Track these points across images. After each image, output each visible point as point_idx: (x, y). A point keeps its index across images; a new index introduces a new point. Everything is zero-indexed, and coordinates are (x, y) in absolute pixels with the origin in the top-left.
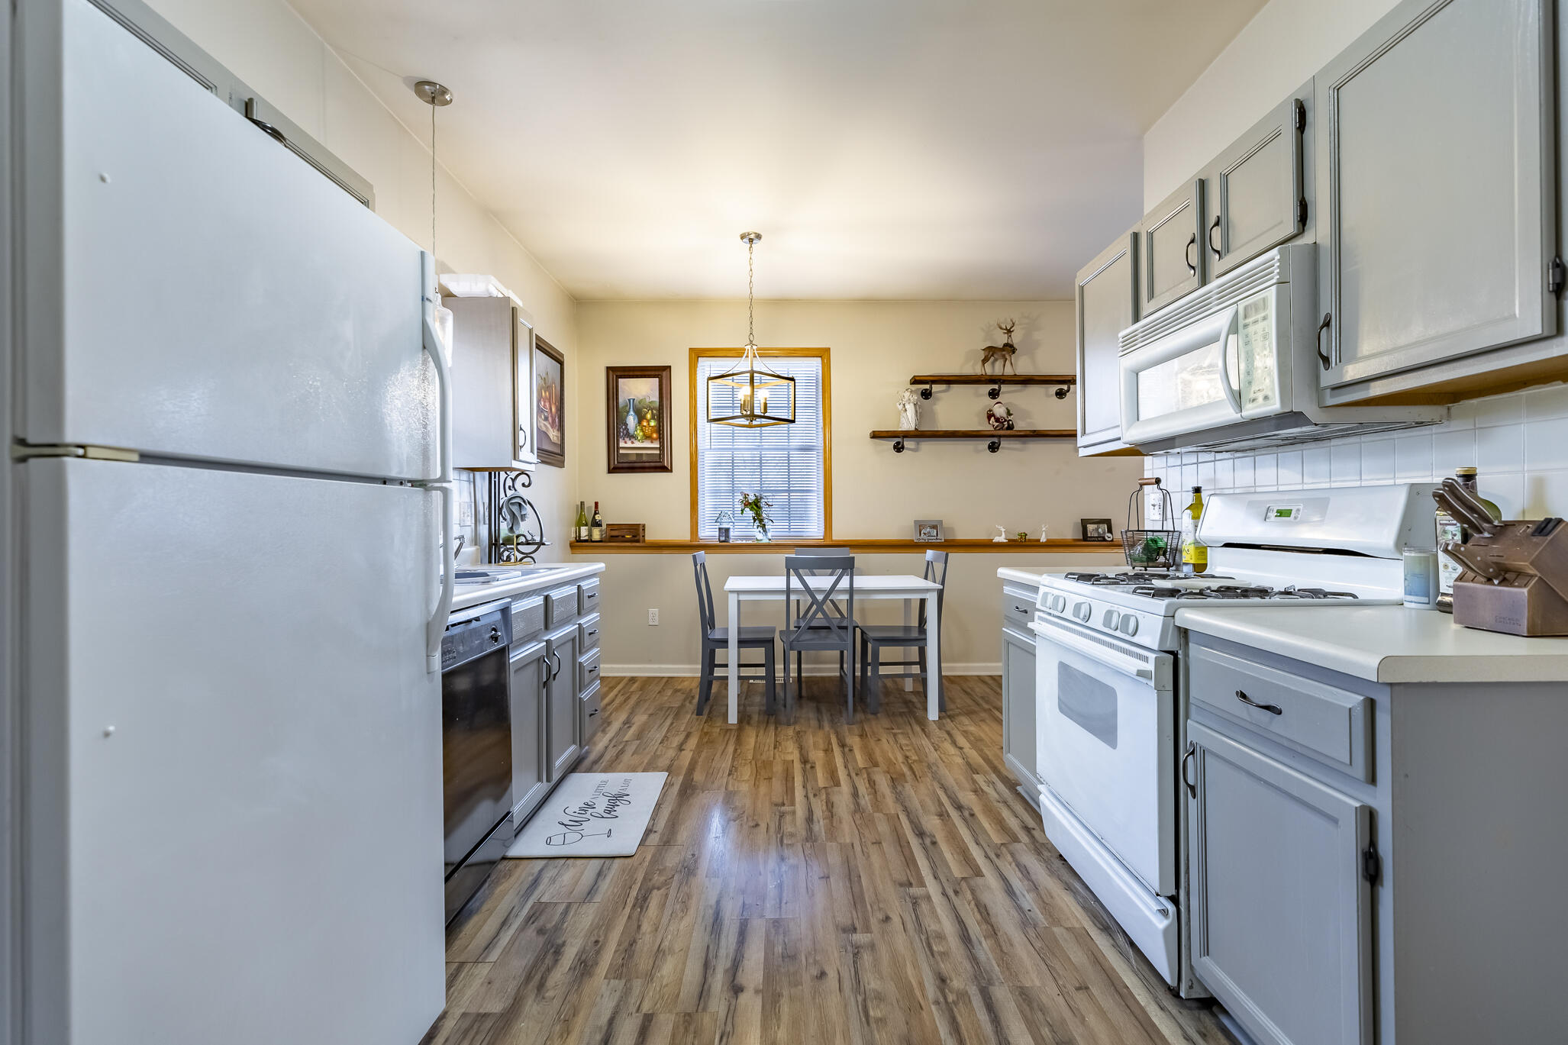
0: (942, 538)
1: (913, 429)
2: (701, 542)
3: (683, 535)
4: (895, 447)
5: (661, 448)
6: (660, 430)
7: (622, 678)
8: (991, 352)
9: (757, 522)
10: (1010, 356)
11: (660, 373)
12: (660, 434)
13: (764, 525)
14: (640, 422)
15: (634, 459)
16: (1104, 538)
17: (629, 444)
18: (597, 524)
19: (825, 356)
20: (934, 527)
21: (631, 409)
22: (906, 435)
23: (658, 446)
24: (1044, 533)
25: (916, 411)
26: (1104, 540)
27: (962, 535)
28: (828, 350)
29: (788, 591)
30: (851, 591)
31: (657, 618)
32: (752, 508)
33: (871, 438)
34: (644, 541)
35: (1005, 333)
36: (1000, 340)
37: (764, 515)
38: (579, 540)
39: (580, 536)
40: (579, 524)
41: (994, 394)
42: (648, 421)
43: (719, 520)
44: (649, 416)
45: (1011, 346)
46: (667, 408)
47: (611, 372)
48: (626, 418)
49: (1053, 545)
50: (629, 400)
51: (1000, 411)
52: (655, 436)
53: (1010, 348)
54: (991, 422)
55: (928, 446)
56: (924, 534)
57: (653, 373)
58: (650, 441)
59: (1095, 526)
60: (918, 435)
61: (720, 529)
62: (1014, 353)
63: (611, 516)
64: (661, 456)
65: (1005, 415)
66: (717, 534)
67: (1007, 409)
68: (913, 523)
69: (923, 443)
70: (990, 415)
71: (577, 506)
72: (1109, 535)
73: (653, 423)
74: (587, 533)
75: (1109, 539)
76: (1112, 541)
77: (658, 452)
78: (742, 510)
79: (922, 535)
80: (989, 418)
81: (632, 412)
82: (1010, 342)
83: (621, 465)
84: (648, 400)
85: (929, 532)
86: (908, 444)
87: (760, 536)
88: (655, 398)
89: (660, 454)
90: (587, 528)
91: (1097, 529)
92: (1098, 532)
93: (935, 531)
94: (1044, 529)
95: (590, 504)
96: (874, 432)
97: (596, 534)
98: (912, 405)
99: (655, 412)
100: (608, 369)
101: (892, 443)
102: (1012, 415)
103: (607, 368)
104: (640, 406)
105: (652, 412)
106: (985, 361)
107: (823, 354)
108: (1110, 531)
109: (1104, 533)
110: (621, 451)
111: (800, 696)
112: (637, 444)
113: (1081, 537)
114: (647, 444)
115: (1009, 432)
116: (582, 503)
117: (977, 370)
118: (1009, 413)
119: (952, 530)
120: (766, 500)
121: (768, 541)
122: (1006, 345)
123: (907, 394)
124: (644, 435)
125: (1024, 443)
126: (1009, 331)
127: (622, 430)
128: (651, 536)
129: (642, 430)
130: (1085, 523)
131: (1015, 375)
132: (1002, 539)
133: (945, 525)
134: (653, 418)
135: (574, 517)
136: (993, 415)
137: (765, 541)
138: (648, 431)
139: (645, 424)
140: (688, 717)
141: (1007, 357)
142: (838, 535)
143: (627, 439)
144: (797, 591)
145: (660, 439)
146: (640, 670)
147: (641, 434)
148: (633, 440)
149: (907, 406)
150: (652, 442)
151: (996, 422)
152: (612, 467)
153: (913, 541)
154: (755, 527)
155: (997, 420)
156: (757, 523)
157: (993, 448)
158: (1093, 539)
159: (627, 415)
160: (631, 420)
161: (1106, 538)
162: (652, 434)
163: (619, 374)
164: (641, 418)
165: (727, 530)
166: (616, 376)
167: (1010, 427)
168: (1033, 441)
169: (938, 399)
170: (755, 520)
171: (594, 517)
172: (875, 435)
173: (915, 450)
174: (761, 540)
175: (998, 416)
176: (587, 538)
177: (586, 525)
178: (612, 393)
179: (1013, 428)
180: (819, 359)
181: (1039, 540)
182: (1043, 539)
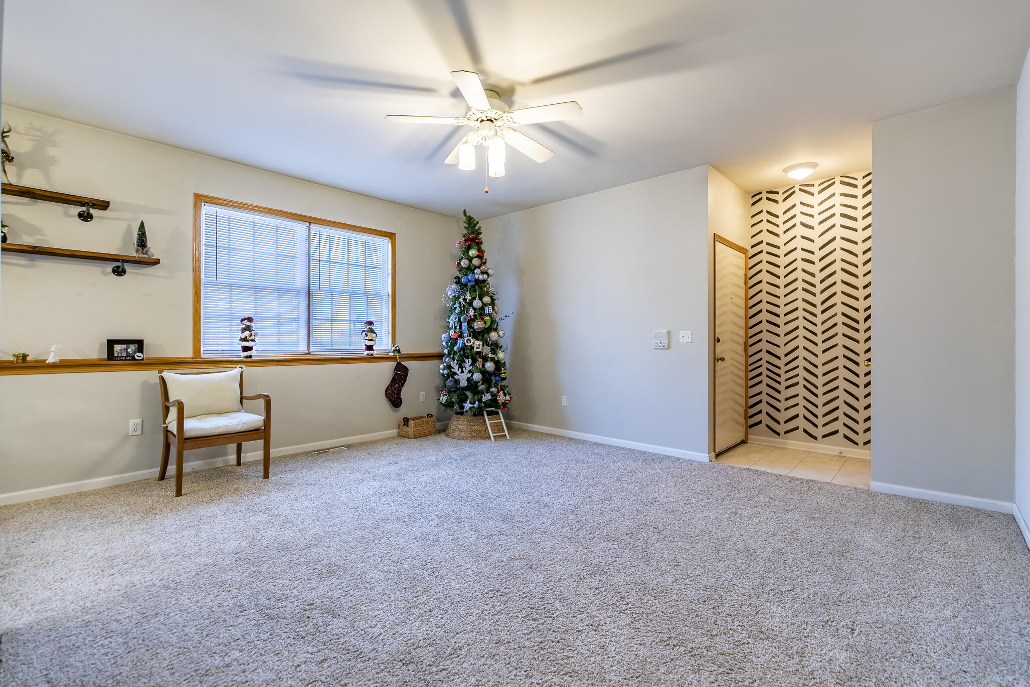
10: (6, 164)
16: (133, 357)
24: (52, 354)
26: (134, 359)
45: (6, 153)
59: (125, 346)
62: (10, 161)
72: (140, 354)
75: (140, 358)
76: (142, 359)
82: (5, 148)
91: (126, 349)
92: (127, 352)
94: (53, 349)
102: (6, 227)
108: (140, 350)
109: (135, 352)
113: (107, 357)
118: (3, 225)
125: (32, 260)
130: (111, 343)
131: (10, 184)
158: (119, 358)
161: (136, 357)
167: (4, 240)
168: (53, 259)
179: (6, 241)
181: (44, 361)
182: (51, 359)
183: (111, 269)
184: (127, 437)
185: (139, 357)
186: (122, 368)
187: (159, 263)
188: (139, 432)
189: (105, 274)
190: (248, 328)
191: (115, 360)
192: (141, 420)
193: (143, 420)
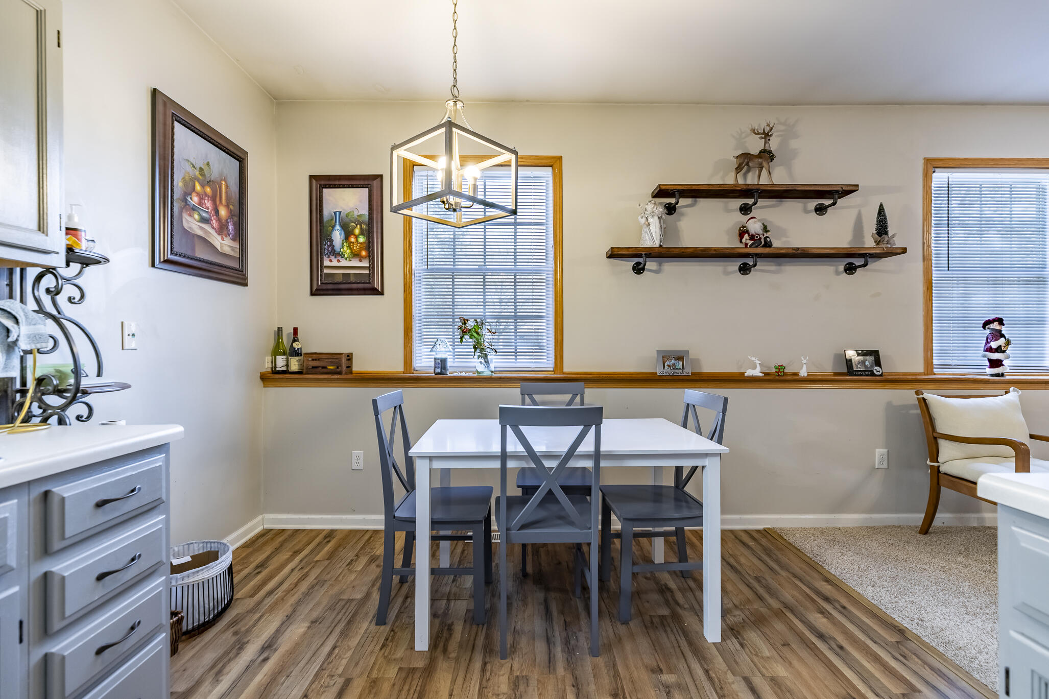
0: (688, 370)
1: (657, 245)
2: (416, 375)
3: (396, 366)
4: (634, 268)
5: (371, 268)
6: (369, 246)
7: (319, 532)
8: (745, 161)
9: (478, 351)
10: (768, 163)
11: (370, 183)
12: (369, 252)
13: (486, 355)
14: (347, 238)
15: (340, 279)
16: (872, 372)
17: (335, 263)
18: (296, 353)
19: (557, 166)
20: (680, 358)
21: (338, 223)
22: (650, 254)
23: (368, 265)
24: (805, 366)
25: (661, 226)
26: (873, 374)
27: (709, 366)
28: (560, 159)
29: (504, 456)
30: (597, 455)
31: (361, 461)
32: (472, 335)
33: (608, 257)
34: (351, 372)
35: (761, 138)
36: (755, 146)
37: (486, 344)
38: (275, 372)
39: (275, 367)
40: (276, 352)
41: (745, 209)
42: (357, 237)
43: (434, 349)
44: (357, 231)
45: (770, 152)
46: (377, 222)
47: (314, 181)
48: (331, 233)
49: (813, 380)
50: (335, 213)
51: (755, 227)
52: (364, 253)
53: (767, 155)
54: (744, 240)
55: (671, 267)
56: (669, 366)
57: (362, 182)
58: (358, 259)
59: (860, 357)
60: (664, 254)
61: (435, 359)
62: (772, 160)
63: (312, 343)
64: (371, 275)
65: (760, 231)
66: (432, 364)
67: (763, 224)
68: (655, 354)
69: (667, 264)
70: (743, 232)
71: (275, 331)
72: (878, 368)
73: (362, 239)
74: (284, 363)
75: (878, 373)
76: (881, 375)
77: (367, 272)
78: (461, 338)
79: (666, 367)
80: (741, 236)
81: (338, 227)
82: (767, 148)
83: (324, 287)
84: (356, 214)
85: (674, 365)
86: (651, 265)
87: (481, 368)
88: (365, 211)
89: (369, 274)
90: (284, 357)
91: (863, 361)
92: (865, 365)
93: (681, 363)
94: (805, 361)
95: (288, 331)
96: (612, 248)
97: (294, 365)
98: (656, 218)
99: (364, 226)
100: (311, 177)
101: (629, 264)
102: (769, 231)
103: (310, 175)
104: (347, 220)
105: (361, 226)
106: (739, 169)
107: (554, 163)
108: (878, 363)
109: (872, 366)
110: (326, 271)
111: (525, 575)
112: (344, 263)
113: (845, 371)
114: (355, 263)
115: (767, 250)
116: (280, 329)
117: (729, 179)
118: (765, 229)
119: (696, 361)
120: (489, 327)
121: (490, 373)
122: (763, 151)
123: (650, 207)
124: (352, 253)
125: (780, 265)
126: (767, 136)
127: (326, 247)
128: (358, 367)
129: (349, 247)
132: (757, 372)
133: (692, 356)
134: (362, 233)
135: (271, 344)
136: (747, 232)
137: (487, 373)
138: (356, 248)
139: (353, 240)
140: (365, 626)
141: (765, 164)
142: (571, 366)
143: (332, 258)
144: (516, 457)
145: (369, 256)
146: (342, 521)
147: (349, 251)
148: (340, 258)
149: (650, 220)
150: (360, 261)
151: (751, 239)
152: (315, 288)
153: (656, 373)
154: (476, 357)
155: (752, 237)
156: (478, 353)
157: (744, 269)
158: (859, 373)
159: (333, 230)
160: (337, 236)
161: (875, 372)
162: (360, 251)
163: (323, 183)
164: (348, 233)
165: (444, 361)
166: (320, 185)
167: (768, 244)
168: (789, 262)
169: (682, 214)
170: (475, 348)
171: (292, 345)
172: (614, 254)
173: (657, 272)
174: (482, 372)
175: (752, 232)
176: (284, 368)
177: (284, 354)
178: (316, 205)
179: (772, 245)
180: (550, 169)
181: (796, 374)
182: (803, 373)
183: (843, 267)
184: (873, 470)
185: (878, 371)
186: (864, 385)
187: (906, 252)
188: (885, 466)
189: (837, 273)
190: (999, 335)
191: (855, 375)
192: (887, 450)
193: (888, 451)
